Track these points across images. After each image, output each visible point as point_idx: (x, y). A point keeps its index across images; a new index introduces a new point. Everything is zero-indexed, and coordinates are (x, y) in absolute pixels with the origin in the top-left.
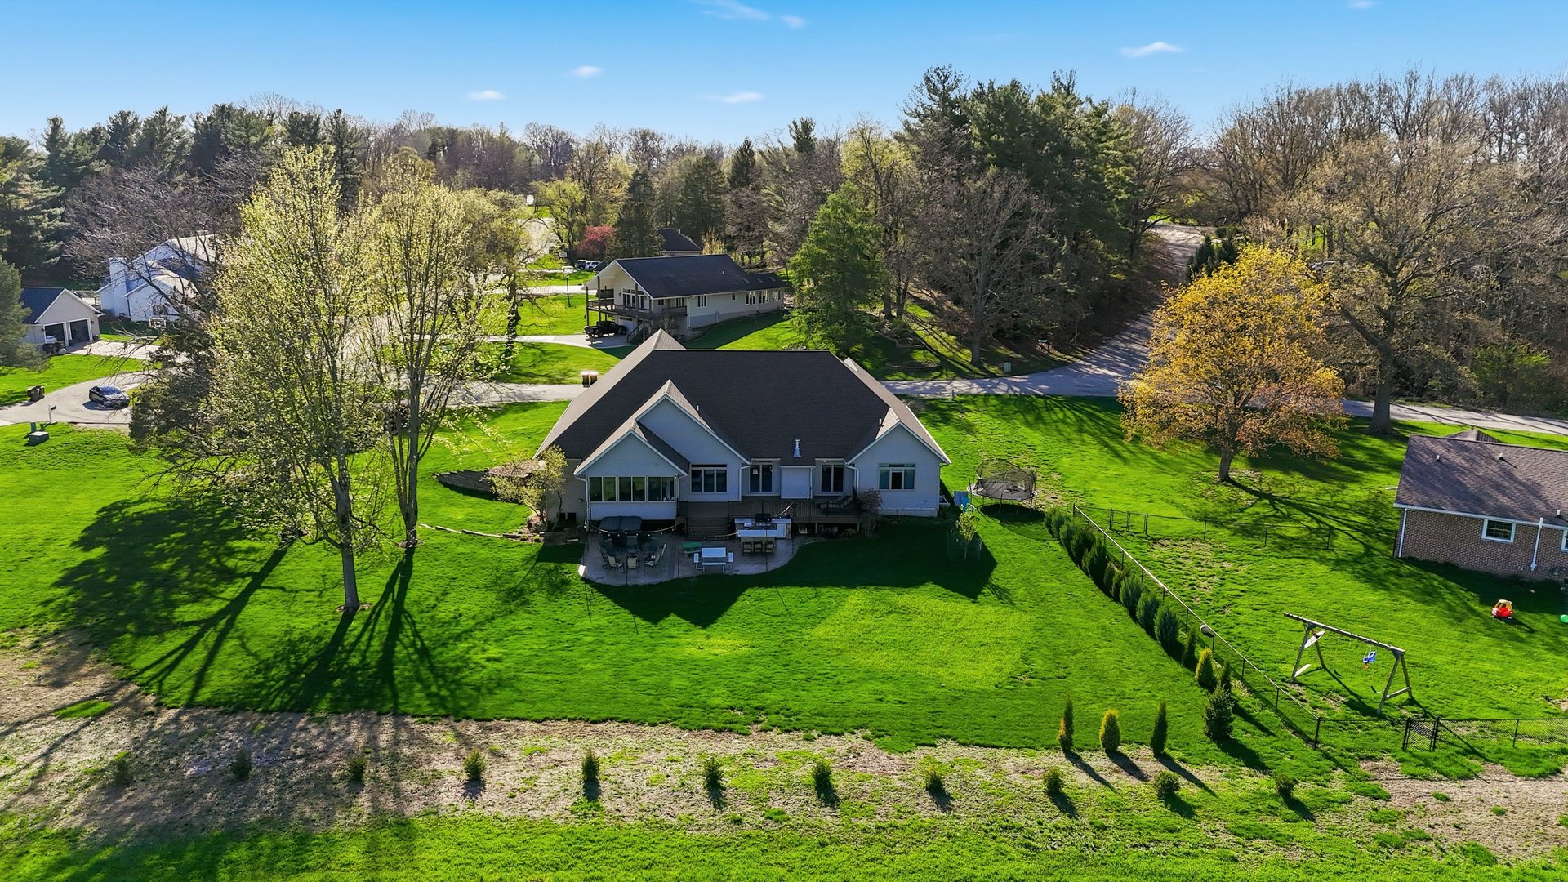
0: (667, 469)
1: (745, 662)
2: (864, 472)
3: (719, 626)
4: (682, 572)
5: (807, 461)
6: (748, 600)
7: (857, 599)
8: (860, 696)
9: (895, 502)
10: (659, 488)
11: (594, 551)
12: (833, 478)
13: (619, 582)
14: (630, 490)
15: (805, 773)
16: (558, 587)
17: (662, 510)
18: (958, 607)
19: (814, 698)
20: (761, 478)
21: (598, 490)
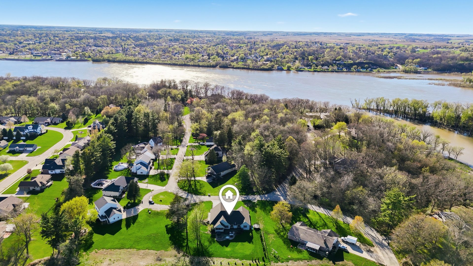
0: (222, 227)
1: (230, 251)
2: (242, 226)
3: (228, 247)
4: (225, 239)
5: (236, 225)
6: (231, 243)
7: (240, 243)
8: (239, 255)
9: (245, 229)
10: (222, 229)
11: (217, 236)
12: (239, 226)
13: (219, 241)
14: (220, 229)
15: (234, 263)
16: (214, 242)
17: (222, 231)
18: (249, 244)
19: (236, 255)
20: (232, 226)
21: (217, 229)
